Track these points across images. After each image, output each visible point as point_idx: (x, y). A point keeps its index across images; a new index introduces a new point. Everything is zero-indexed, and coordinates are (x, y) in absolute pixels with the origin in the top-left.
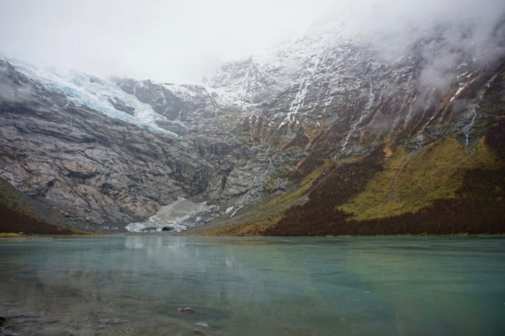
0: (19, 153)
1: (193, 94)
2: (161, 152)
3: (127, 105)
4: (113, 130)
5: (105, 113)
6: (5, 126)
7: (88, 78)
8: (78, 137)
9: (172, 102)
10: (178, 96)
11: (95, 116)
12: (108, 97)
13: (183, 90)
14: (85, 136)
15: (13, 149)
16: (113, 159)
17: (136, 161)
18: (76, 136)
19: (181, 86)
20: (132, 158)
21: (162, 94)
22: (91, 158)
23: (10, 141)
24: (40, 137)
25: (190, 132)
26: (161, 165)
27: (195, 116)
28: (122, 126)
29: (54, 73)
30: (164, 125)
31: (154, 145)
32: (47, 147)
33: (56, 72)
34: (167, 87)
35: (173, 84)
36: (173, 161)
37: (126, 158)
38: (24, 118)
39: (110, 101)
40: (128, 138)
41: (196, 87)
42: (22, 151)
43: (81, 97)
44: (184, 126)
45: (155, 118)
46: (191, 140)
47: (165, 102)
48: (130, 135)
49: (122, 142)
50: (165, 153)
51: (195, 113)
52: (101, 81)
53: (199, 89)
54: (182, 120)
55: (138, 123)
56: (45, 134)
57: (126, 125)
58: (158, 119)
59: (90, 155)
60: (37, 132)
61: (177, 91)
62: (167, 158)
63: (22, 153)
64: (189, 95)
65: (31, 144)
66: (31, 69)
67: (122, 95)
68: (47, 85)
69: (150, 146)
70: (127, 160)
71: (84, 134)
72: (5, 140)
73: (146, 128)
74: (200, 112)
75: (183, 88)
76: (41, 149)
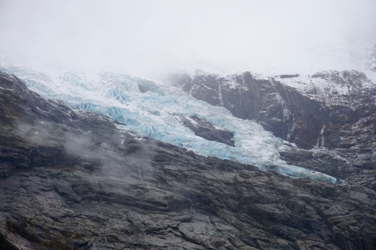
0: (75, 240)
1: (344, 90)
2: (316, 217)
3: (217, 128)
4: (216, 181)
5: (189, 149)
6: (42, 193)
7: (135, 85)
8: (161, 200)
9: (303, 112)
10: (313, 97)
11: (177, 156)
12: (181, 115)
13: (320, 83)
14: (171, 197)
15: (64, 233)
16: (229, 239)
17: (272, 240)
18: (157, 200)
19: (315, 76)
20: (264, 235)
21: (278, 97)
22: (193, 241)
23: (55, 219)
24: (98, 208)
25: (359, 169)
26: (322, 245)
27: (357, 134)
28: (229, 171)
29: (78, 84)
30: (298, 160)
31: (301, 203)
32: (116, 226)
33: (80, 82)
34: (288, 82)
35: (297, 76)
36: (346, 234)
37: (253, 235)
38: (65, 173)
39: (186, 123)
40: (246, 194)
41: (346, 74)
42: (78, 236)
43: (139, 124)
44: (339, 157)
45: (276, 147)
46: (367, 186)
47: (286, 112)
48: (250, 187)
49: (237, 203)
50: (324, 217)
51: (355, 128)
52: (157, 87)
53: (353, 78)
54: (331, 145)
55: (254, 161)
56: (105, 200)
57: (236, 168)
58: (282, 148)
59: (190, 235)
60: (91, 199)
61: (309, 88)
62: (330, 229)
63: (81, 242)
64: (336, 93)
65: (89, 222)
66: (42, 82)
67: (204, 110)
68: (78, 107)
69: (292, 206)
70: (255, 240)
71: (169, 194)
72: (49, 219)
73: (272, 170)
74: (367, 124)
75: (319, 79)
76: (107, 230)
